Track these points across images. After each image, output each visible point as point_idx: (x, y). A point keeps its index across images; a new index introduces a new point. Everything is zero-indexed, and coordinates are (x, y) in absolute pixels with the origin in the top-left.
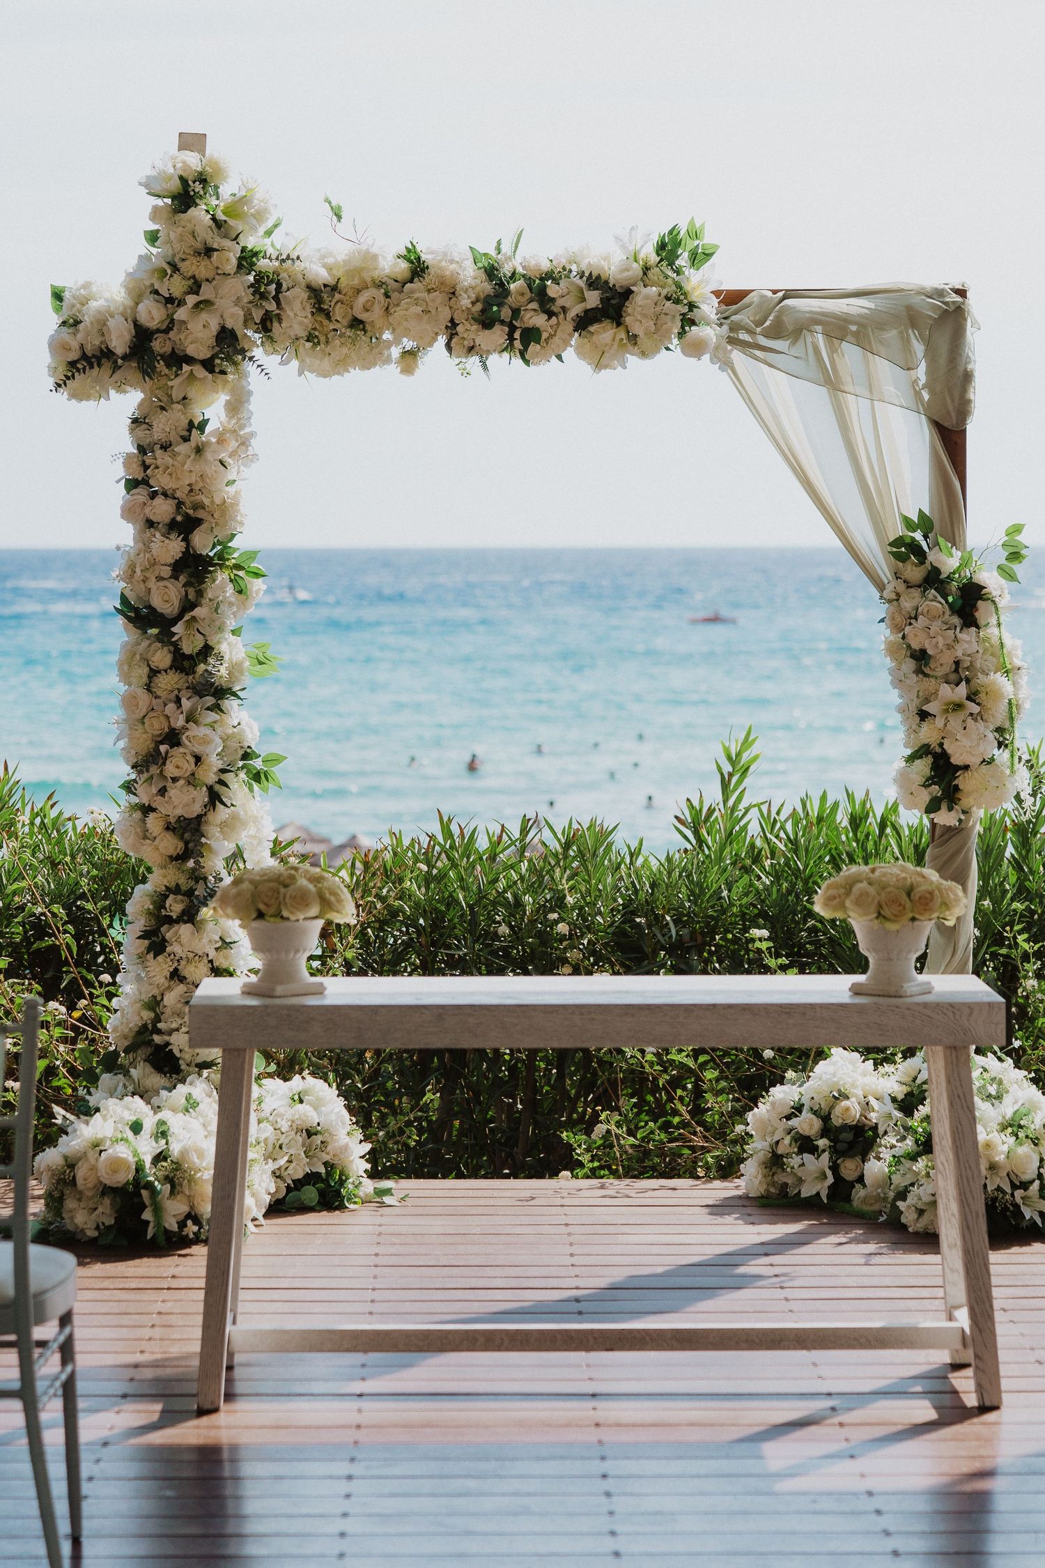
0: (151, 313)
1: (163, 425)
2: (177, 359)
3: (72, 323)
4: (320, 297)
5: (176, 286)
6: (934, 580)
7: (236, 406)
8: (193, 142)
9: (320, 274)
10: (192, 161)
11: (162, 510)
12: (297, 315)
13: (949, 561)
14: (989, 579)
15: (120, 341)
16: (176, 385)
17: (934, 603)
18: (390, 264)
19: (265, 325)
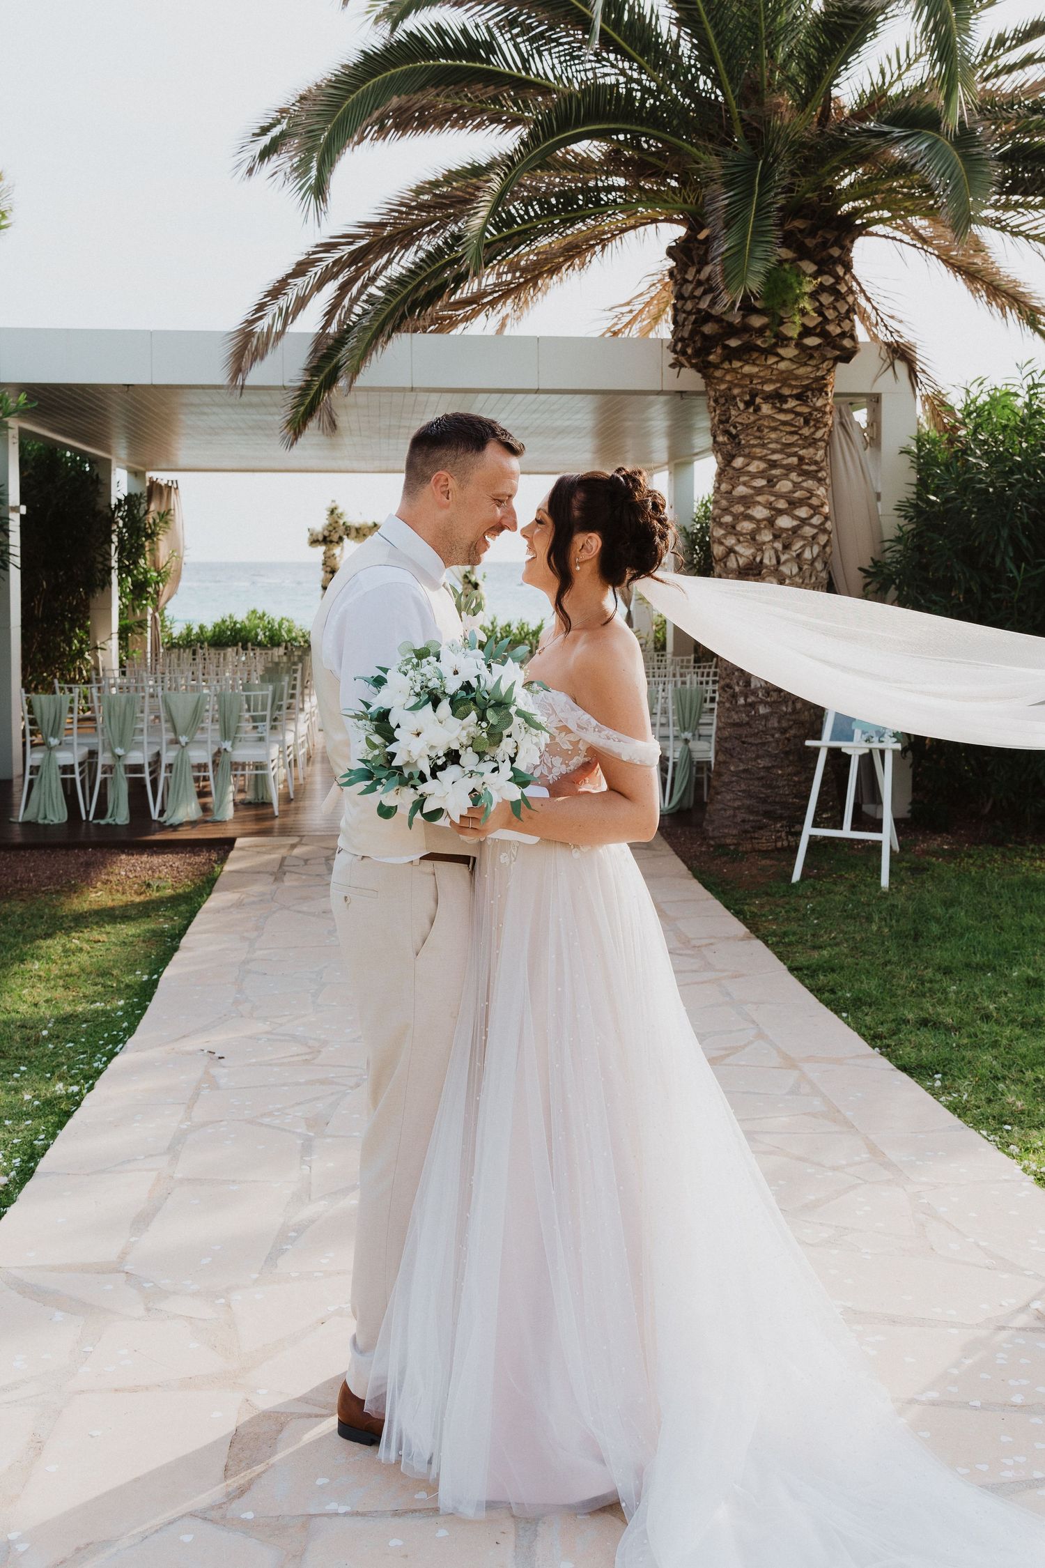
0: (326, 533)
1: (328, 554)
2: (331, 542)
3: (312, 535)
4: (358, 530)
5: (331, 528)
6: (470, 582)
7: (342, 549)
8: (333, 501)
9: (357, 525)
10: (333, 505)
11: (329, 569)
12: (353, 533)
13: (473, 579)
14: (480, 582)
15: (321, 538)
16: (331, 546)
17: (470, 586)
18: (370, 523)
19: (348, 535)
